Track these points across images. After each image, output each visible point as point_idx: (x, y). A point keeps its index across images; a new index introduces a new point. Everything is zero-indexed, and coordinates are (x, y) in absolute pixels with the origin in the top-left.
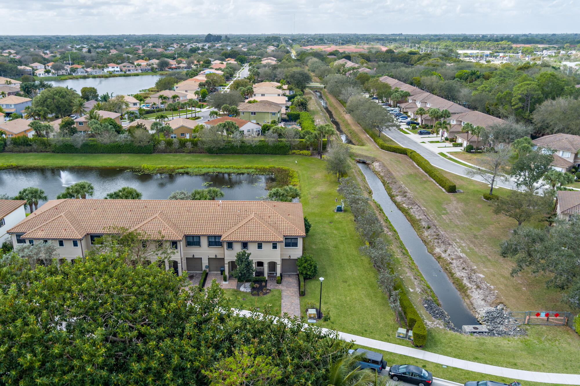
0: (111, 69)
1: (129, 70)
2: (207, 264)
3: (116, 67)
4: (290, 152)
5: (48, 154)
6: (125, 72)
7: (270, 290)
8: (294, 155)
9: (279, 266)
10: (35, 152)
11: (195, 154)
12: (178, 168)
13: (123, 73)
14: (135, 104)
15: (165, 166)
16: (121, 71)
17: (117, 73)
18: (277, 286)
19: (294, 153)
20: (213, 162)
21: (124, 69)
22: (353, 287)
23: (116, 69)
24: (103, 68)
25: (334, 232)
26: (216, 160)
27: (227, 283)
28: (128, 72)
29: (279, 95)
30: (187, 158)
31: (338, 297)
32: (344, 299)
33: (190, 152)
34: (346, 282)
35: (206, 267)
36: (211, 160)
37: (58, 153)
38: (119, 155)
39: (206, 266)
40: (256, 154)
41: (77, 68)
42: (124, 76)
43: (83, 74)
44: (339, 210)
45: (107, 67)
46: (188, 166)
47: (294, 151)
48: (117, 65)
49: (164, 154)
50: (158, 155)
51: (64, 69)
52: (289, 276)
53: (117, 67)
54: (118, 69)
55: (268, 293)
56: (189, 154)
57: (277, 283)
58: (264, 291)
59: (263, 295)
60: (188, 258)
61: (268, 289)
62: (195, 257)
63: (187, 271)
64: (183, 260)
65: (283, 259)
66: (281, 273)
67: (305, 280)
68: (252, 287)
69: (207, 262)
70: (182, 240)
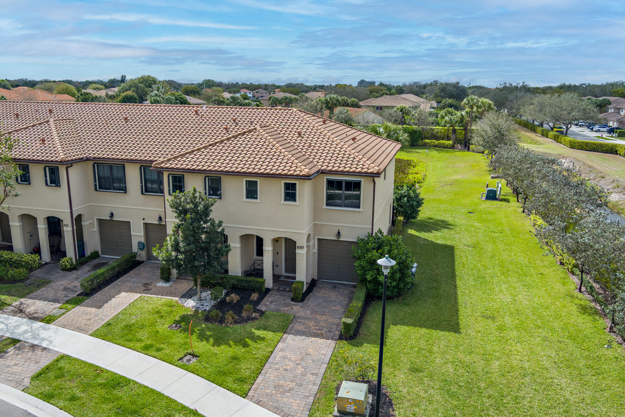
2: (143, 240)
4: (420, 142)
6: (257, 98)
7: (262, 313)
8: (425, 147)
9: (304, 251)
16: (254, 97)
18: (286, 305)
19: (427, 145)
21: (257, 95)
22: (514, 334)
25: (476, 224)
27: (167, 285)
31: (460, 355)
32: (480, 365)
34: (493, 318)
35: (142, 246)
39: (139, 243)
44: (492, 196)
47: (426, 141)
48: (250, 92)
52: (334, 287)
54: (250, 95)
55: (254, 319)
57: (293, 300)
58: (244, 314)
59: (236, 322)
60: (100, 221)
61: (258, 310)
62: (115, 219)
63: (100, 253)
64: (85, 223)
65: (319, 240)
66: (316, 278)
67: (370, 301)
68: (216, 298)
69: (142, 234)
70: (69, 164)
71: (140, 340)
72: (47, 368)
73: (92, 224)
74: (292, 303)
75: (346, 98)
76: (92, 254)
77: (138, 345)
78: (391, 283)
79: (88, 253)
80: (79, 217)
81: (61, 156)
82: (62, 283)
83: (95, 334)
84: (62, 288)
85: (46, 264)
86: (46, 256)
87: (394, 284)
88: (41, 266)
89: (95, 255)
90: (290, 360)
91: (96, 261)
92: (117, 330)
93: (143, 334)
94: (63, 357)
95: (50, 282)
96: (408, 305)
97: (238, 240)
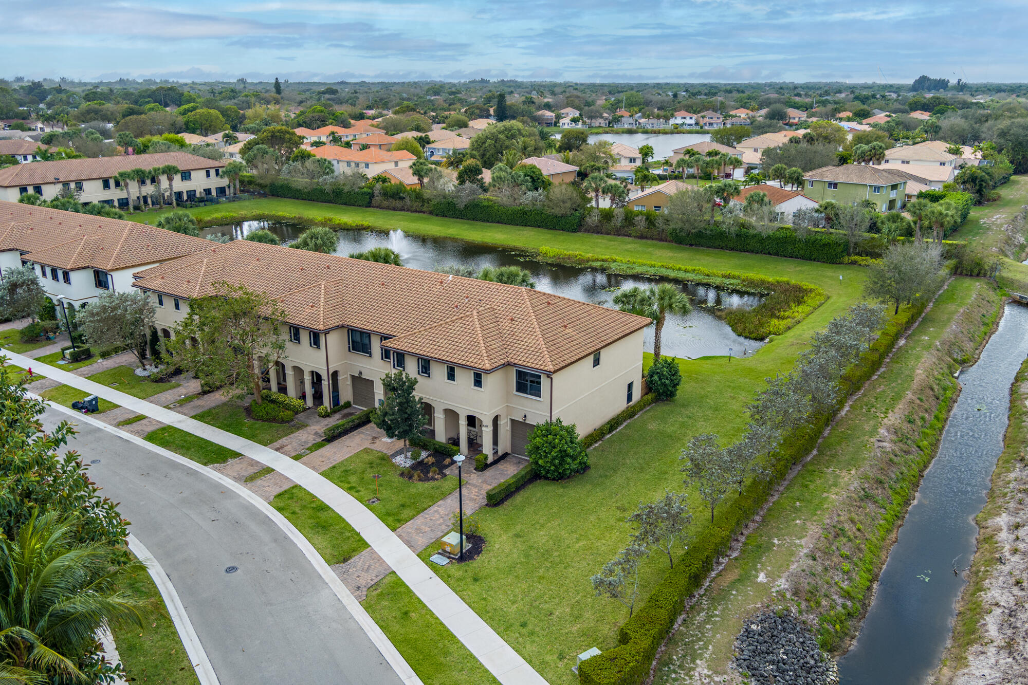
0: (679, 121)
1: (711, 124)
2: (382, 397)
3: (688, 118)
4: (846, 259)
5: (424, 215)
6: (702, 127)
7: (444, 476)
8: (853, 267)
10: (408, 210)
11: (649, 242)
12: (597, 260)
13: (698, 128)
14: (632, 160)
15: (577, 253)
16: (697, 124)
17: (688, 128)
18: (469, 472)
19: (854, 263)
20: (671, 258)
21: (702, 122)
23: (688, 121)
24: (667, 119)
26: (680, 255)
27: (390, 441)
28: (706, 128)
29: (943, 164)
30: (629, 246)
31: (562, 533)
32: (568, 542)
33: (642, 237)
36: (671, 254)
37: (437, 215)
38: (522, 228)
39: (380, 400)
40: (769, 253)
41: (622, 116)
42: (697, 132)
43: (630, 127)
45: (672, 116)
46: (614, 257)
47: (857, 258)
48: (691, 115)
49: (595, 235)
50: (586, 235)
51: (602, 117)
53: (691, 118)
54: (693, 122)
55: (435, 479)
56: (639, 240)
57: (475, 469)
58: (430, 475)
59: (420, 480)
60: (353, 377)
61: (443, 473)
62: (363, 376)
63: (352, 403)
64: (340, 378)
65: (512, 420)
66: (509, 452)
67: (536, 480)
68: (414, 459)
69: (382, 392)
70: (327, 332)
71: (349, 483)
72: (285, 491)
73: (346, 378)
74: (474, 471)
75: (784, 166)
76: (345, 404)
77: (347, 485)
78: (550, 467)
79: (342, 403)
80: (335, 374)
81: (322, 327)
82: (315, 427)
83: (323, 474)
84: (314, 432)
85: (309, 408)
86: (310, 402)
87: (552, 468)
88: (305, 410)
89: (348, 405)
90: (439, 513)
91: (346, 411)
92: (338, 472)
93: (353, 479)
94: (297, 486)
95: (307, 426)
96: (563, 487)
97: (442, 412)
